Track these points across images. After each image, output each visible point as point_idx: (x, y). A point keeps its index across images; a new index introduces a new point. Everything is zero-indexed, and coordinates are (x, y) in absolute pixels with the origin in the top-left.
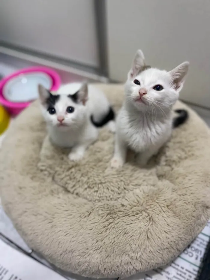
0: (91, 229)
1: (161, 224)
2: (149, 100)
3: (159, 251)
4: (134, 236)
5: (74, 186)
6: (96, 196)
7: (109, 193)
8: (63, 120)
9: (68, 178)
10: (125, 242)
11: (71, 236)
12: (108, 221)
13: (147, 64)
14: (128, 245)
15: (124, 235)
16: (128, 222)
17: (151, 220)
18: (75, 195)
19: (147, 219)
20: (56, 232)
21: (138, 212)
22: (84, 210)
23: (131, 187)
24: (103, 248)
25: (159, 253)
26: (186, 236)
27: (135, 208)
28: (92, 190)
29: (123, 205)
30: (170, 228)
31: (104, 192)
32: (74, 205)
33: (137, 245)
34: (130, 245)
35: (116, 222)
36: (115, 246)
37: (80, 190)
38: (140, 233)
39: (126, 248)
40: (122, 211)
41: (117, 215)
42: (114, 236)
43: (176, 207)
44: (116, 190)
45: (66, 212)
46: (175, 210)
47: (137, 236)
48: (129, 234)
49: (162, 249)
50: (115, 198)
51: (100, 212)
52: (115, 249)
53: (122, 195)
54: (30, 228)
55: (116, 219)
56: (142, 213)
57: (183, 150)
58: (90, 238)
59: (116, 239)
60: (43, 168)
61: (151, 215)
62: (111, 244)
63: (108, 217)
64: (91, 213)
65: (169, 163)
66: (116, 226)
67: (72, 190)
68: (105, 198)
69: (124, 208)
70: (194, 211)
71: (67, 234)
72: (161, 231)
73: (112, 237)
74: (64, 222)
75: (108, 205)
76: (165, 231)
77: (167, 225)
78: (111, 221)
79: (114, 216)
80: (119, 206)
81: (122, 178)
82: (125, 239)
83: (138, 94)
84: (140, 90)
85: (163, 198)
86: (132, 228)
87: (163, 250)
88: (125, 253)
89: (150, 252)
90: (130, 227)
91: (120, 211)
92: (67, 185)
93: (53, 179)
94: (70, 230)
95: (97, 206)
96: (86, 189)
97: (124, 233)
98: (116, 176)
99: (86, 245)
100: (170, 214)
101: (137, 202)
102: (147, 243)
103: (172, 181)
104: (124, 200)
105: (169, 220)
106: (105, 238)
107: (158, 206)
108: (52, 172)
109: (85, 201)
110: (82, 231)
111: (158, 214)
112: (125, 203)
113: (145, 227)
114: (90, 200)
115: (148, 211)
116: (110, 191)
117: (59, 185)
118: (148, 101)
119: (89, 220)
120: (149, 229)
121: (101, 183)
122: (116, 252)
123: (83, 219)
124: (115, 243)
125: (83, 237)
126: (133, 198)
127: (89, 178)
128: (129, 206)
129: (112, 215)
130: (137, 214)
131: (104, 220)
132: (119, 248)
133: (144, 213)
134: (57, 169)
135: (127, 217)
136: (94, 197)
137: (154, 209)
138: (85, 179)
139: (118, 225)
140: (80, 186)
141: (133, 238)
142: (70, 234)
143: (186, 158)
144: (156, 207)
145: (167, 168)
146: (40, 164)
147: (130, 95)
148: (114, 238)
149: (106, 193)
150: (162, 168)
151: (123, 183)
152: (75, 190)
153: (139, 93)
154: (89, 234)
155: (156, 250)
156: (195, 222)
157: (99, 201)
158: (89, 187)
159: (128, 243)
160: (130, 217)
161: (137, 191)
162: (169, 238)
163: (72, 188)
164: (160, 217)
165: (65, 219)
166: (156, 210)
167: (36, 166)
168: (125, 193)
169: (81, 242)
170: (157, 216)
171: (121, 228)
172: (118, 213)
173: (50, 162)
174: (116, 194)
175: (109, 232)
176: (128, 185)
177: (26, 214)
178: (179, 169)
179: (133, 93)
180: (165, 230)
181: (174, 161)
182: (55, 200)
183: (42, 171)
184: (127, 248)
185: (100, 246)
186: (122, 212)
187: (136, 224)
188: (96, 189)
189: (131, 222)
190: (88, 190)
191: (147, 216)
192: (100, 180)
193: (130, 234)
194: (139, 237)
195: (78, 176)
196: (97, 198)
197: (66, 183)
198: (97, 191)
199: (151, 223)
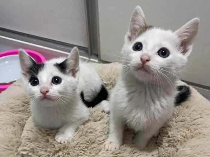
2: (153, 67)
8: (47, 92)
13: (148, 24)
60: (25, 153)
83: (139, 61)
84: (142, 55)
118: (152, 70)
147: (130, 63)
153: (141, 59)
179: (133, 60)
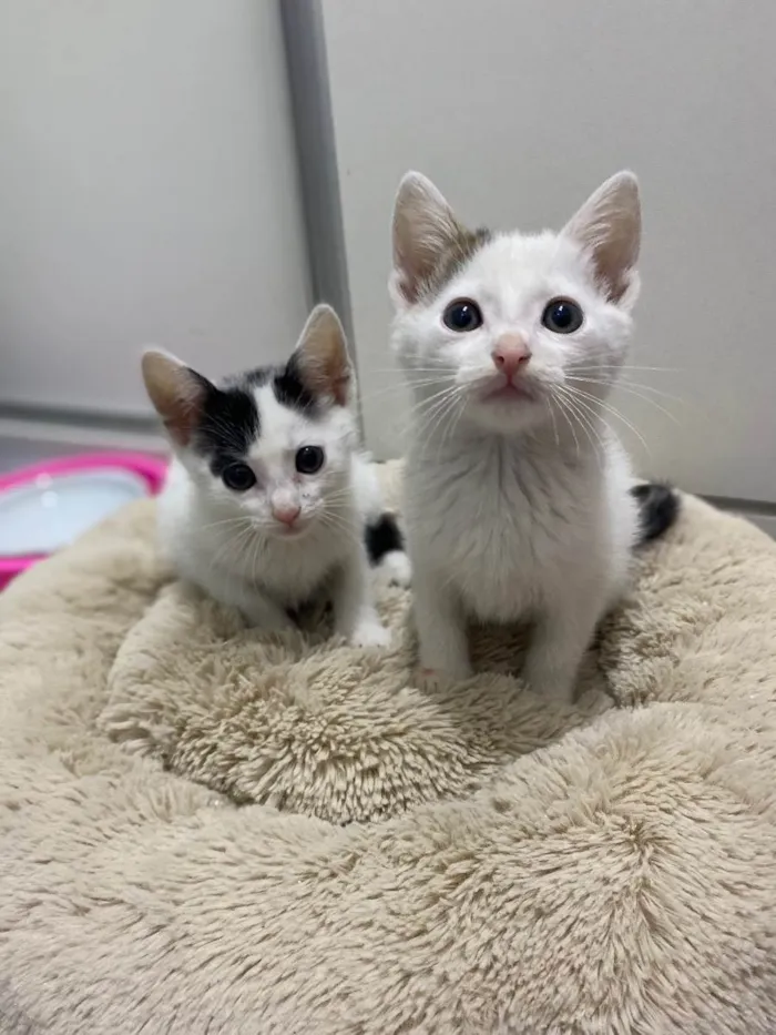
0: (369, 924)
1: (695, 851)
3: (721, 993)
4: (585, 922)
6: (370, 795)
7: (428, 770)
9: (238, 736)
10: (548, 954)
11: (271, 976)
12: (448, 872)
14: (564, 969)
15: (533, 923)
16: (543, 864)
18: (271, 809)
20: (191, 967)
22: (321, 848)
24: (439, 1012)
25: (723, 1001)
28: (352, 770)
29: (500, 806)
30: (744, 867)
31: (405, 766)
33: (608, 967)
34: (573, 969)
35: (485, 870)
36: (503, 984)
37: (298, 778)
38: (613, 904)
39: (556, 992)
42: (486, 934)
44: (457, 750)
47: (598, 919)
48: (556, 918)
49: (732, 978)
52: (502, 1003)
54: (52, 986)
58: (371, 966)
59: (497, 950)
62: (478, 976)
63: (442, 856)
64: (354, 859)
66: (487, 886)
67: (255, 790)
68: (411, 793)
71: (250, 967)
72: (706, 883)
73: (480, 943)
74: (229, 915)
76: (721, 883)
77: (726, 853)
78: (461, 868)
81: (477, 709)
82: (540, 944)
85: (674, 747)
86: (567, 887)
87: (740, 986)
88: (555, 1022)
89: (675, 996)
90: (555, 881)
91: (492, 825)
92: (234, 770)
93: (167, 761)
94: (265, 943)
96: (322, 767)
97: (531, 915)
99: (352, 1006)
100: (721, 806)
102: (652, 949)
103: (690, 699)
104: (500, 786)
106: (440, 952)
109: (320, 825)
110: (322, 939)
112: (511, 794)
113: (624, 877)
114: (345, 817)
115: (624, 807)
116: (432, 759)
117: (195, 781)
119: (351, 887)
122: (507, 1016)
123: (322, 886)
124: (498, 966)
125: (331, 971)
131: (429, 871)
132: (519, 993)
134: (190, 709)
135: (536, 841)
136: (364, 801)
137: (647, 794)
139: (497, 879)
140: (294, 762)
141: (579, 931)
142: (265, 968)
144: (651, 784)
146: (105, 715)
148: (489, 944)
149: (417, 770)
152: (272, 781)
153: (500, 359)
154: (360, 946)
155: (703, 985)
158: (336, 759)
159: (561, 962)
160: (544, 837)
162: (750, 915)
164: (684, 822)
165: (232, 899)
166: (657, 797)
167: (92, 727)
169: (323, 999)
170: (667, 817)
171: (511, 893)
174: (459, 768)
175: (461, 919)
177: (37, 912)
180: (723, 875)
183: (116, 735)
184: (562, 990)
185: (421, 1002)
187: (580, 868)
188: (370, 761)
189: (554, 861)
190: (331, 773)
193: (563, 912)
194: (610, 922)
196: (378, 800)
198: (374, 771)
199: (649, 852)
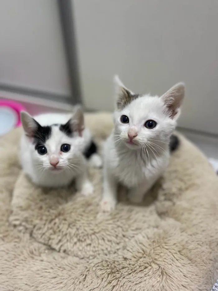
1: (176, 277)
5: (60, 241)
6: (89, 251)
7: (106, 245)
8: (57, 163)
9: (51, 231)
12: (111, 284)
16: (137, 281)
17: (165, 273)
18: (62, 254)
19: (159, 273)
21: (147, 265)
22: (77, 273)
23: (130, 233)
26: (207, 286)
27: (141, 260)
28: (84, 244)
29: (125, 259)
30: (188, 280)
31: (99, 244)
32: (64, 269)
35: (121, 284)
37: (69, 246)
40: (126, 267)
41: (120, 274)
43: (190, 251)
44: (113, 239)
45: (53, 281)
46: (189, 255)
50: (114, 250)
51: (99, 273)
53: (122, 245)
55: (120, 279)
56: (151, 265)
57: (182, 180)
60: (17, 223)
61: (162, 267)
63: (110, 278)
64: (86, 275)
65: (169, 197)
67: (57, 247)
68: (101, 252)
69: (128, 262)
70: (211, 253)
72: (178, 286)
75: (107, 261)
76: (182, 285)
77: (184, 277)
78: (114, 283)
79: (118, 276)
80: (121, 260)
81: (119, 223)
85: (172, 242)
86: (143, 289)
90: (140, 287)
91: (123, 268)
92: (50, 241)
93: (31, 234)
95: (92, 265)
96: (75, 243)
98: (111, 222)
100: (184, 262)
101: (142, 252)
103: (177, 219)
104: (125, 251)
105: (184, 270)
107: (169, 254)
108: (29, 226)
109: (76, 259)
111: (171, 264)
112: (128, 255)
113: (158, 284)
114: (82, 257)
115: (158, 263)
116: (106, 242)
117: (40, 243)
119: (85, 286)
120: (163, 286)
121: (94, 233)
123: (77, 287)
126: (137, 248)
127: (78, 229)
128: (133, 259)
129: (115, 275)
130: (146, 268)
131: (106, 283)
133: (153, 265)
134: (37, 222)
135: (134, 274)
136: (87, 253)
137: (165, 259)
138: (73, 231)
139: (125, 287)
140: (67, 241)
143: (187, 189)
144: (166, 255)
145: (168, 204)
146: (12, 218)
149: (102, 245)
150: (162, 203)
151: (120, 229)
152: (61, 246)
153: (129, 135)
156: (213, 266)
157: (94, 257)
158: (79, 240)
160: (137, 273)
161: (140, 237)
163: (57, 244)
164: (174, 268)
166: (167, 260)
167: (8, 221)
168: (125, 241)
170: (170, 266)
172: (122, 270)
173: (26, 214)
174: (114, 244)
176: (127, 231)
178: (182, 203)
180: (183, 283)
181: (174, 194)
182: (37, 265)
183: (15, 226)
186: (127, 269)
187: (147, 282)
188: (88, 242)
189: (140, 280)
190: (78, 244)
191: (158, 270)
192: (92, 230)
195: (64, 227)
196: (91, 253)
197: (50, 239)
198: (90, 244)
199: (164, 277)
